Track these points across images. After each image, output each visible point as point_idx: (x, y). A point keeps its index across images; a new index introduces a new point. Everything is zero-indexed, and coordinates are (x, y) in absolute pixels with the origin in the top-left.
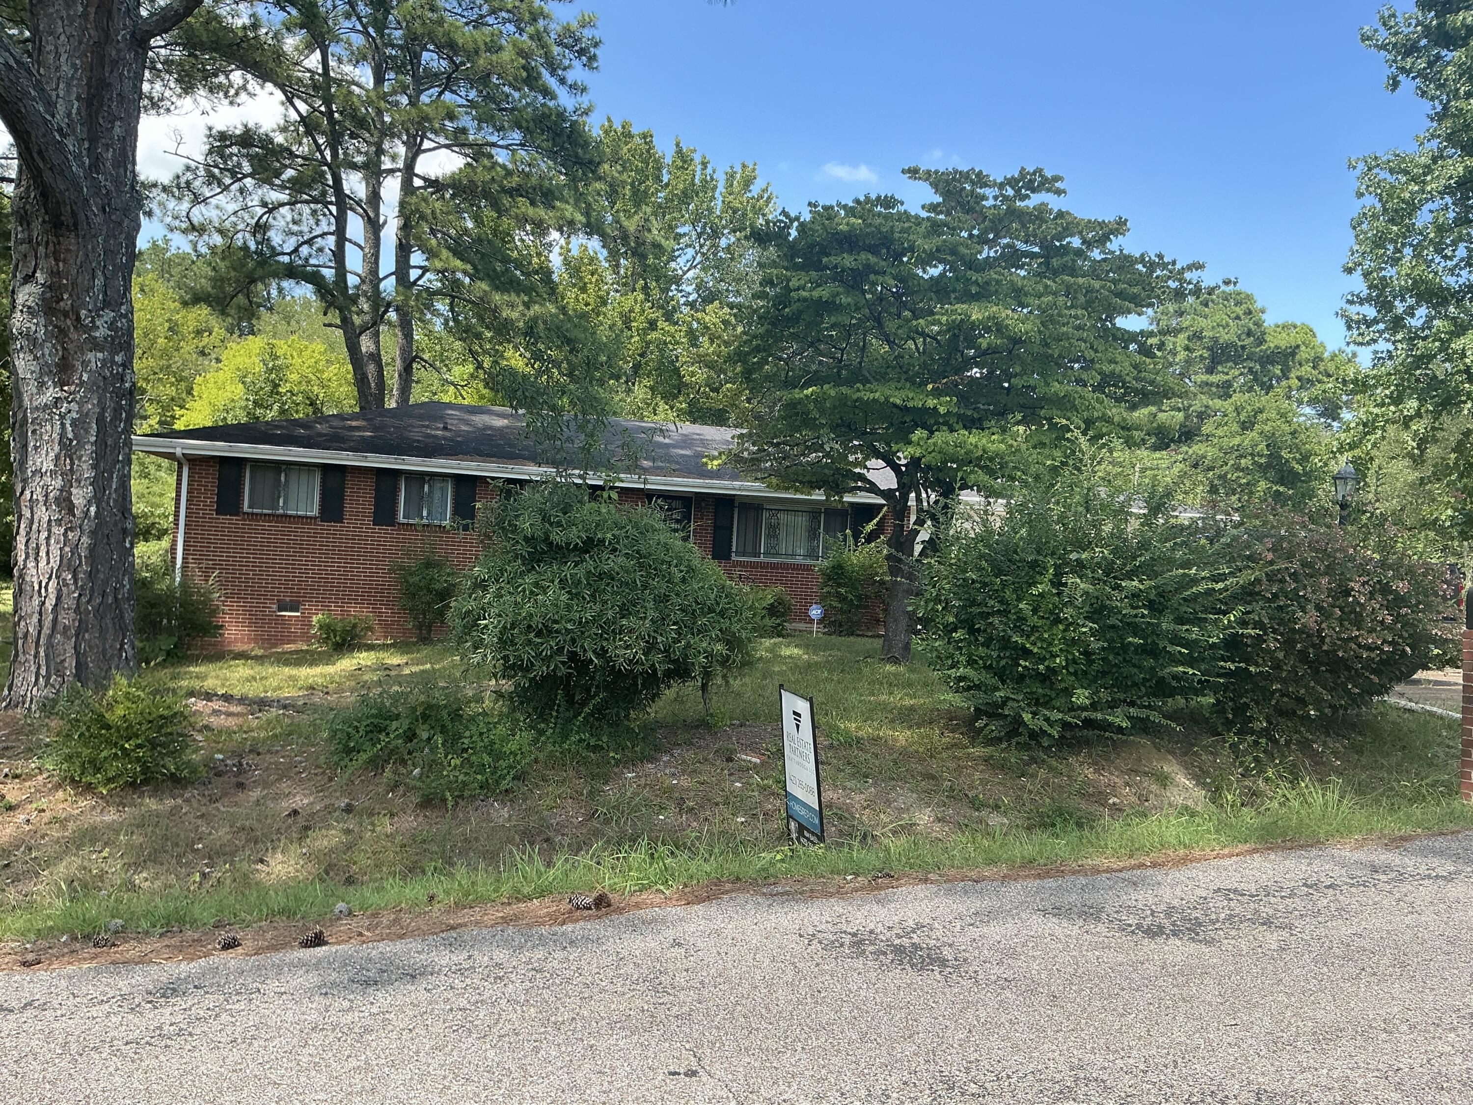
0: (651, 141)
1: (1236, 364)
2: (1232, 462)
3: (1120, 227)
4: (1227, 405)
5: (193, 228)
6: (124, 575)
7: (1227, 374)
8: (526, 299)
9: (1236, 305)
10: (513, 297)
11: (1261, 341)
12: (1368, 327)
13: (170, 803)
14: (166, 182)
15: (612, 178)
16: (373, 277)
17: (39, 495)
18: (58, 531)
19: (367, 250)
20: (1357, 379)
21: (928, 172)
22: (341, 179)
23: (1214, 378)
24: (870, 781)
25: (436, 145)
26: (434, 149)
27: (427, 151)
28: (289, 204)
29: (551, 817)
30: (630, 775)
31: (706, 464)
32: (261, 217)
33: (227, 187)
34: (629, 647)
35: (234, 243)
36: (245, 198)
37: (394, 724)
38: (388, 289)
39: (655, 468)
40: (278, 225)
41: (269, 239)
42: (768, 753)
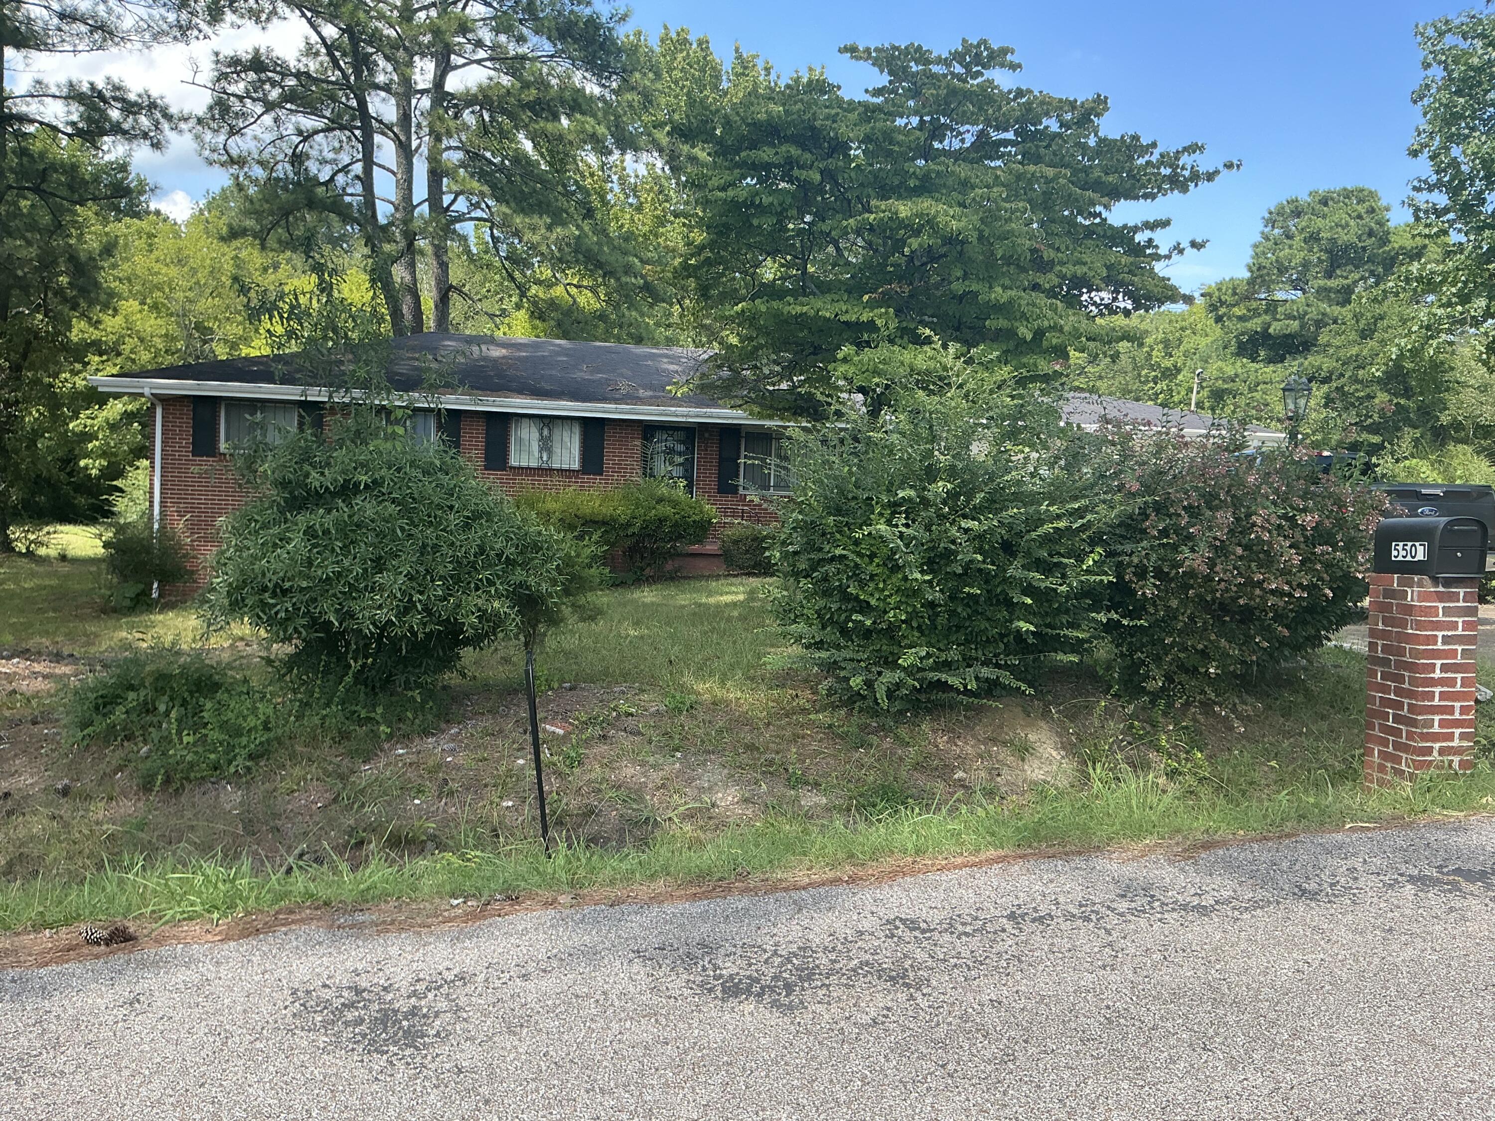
0: (708, 48)
1: (1357, 267)
2: (1350, 373)
3: (1100, 105)
4: (1345, 312)
5: (232, 161)
7: (1347, 278)
8: (549, 221)
9: (1358, 203)
10: (536, 219)
11: (1384, 241)
12: (1438, 217)
14: (200, 114)
15: (644, 88)
16: (406, 203)
19: (399, 176)
20: (1421, 277)
21: (868, 50)
22: (366, 102)
23: (1332, 283)
24: (679, 755)
25: (465, 61)
26: (464, 65)
27: (457, 67)
28: (322, 131)
29: (289, 802)
30: (401, 751)
31: (671, 391)
32: (297, 147)
33: (259, 117)
34: (380, 607)
35: (274, 175)
36: (278, 127)
37: (132, 695)
38: (421, 216)
39: (651, 397)
40: (314, 153)
41: (306, 170)
42: (576, 722)
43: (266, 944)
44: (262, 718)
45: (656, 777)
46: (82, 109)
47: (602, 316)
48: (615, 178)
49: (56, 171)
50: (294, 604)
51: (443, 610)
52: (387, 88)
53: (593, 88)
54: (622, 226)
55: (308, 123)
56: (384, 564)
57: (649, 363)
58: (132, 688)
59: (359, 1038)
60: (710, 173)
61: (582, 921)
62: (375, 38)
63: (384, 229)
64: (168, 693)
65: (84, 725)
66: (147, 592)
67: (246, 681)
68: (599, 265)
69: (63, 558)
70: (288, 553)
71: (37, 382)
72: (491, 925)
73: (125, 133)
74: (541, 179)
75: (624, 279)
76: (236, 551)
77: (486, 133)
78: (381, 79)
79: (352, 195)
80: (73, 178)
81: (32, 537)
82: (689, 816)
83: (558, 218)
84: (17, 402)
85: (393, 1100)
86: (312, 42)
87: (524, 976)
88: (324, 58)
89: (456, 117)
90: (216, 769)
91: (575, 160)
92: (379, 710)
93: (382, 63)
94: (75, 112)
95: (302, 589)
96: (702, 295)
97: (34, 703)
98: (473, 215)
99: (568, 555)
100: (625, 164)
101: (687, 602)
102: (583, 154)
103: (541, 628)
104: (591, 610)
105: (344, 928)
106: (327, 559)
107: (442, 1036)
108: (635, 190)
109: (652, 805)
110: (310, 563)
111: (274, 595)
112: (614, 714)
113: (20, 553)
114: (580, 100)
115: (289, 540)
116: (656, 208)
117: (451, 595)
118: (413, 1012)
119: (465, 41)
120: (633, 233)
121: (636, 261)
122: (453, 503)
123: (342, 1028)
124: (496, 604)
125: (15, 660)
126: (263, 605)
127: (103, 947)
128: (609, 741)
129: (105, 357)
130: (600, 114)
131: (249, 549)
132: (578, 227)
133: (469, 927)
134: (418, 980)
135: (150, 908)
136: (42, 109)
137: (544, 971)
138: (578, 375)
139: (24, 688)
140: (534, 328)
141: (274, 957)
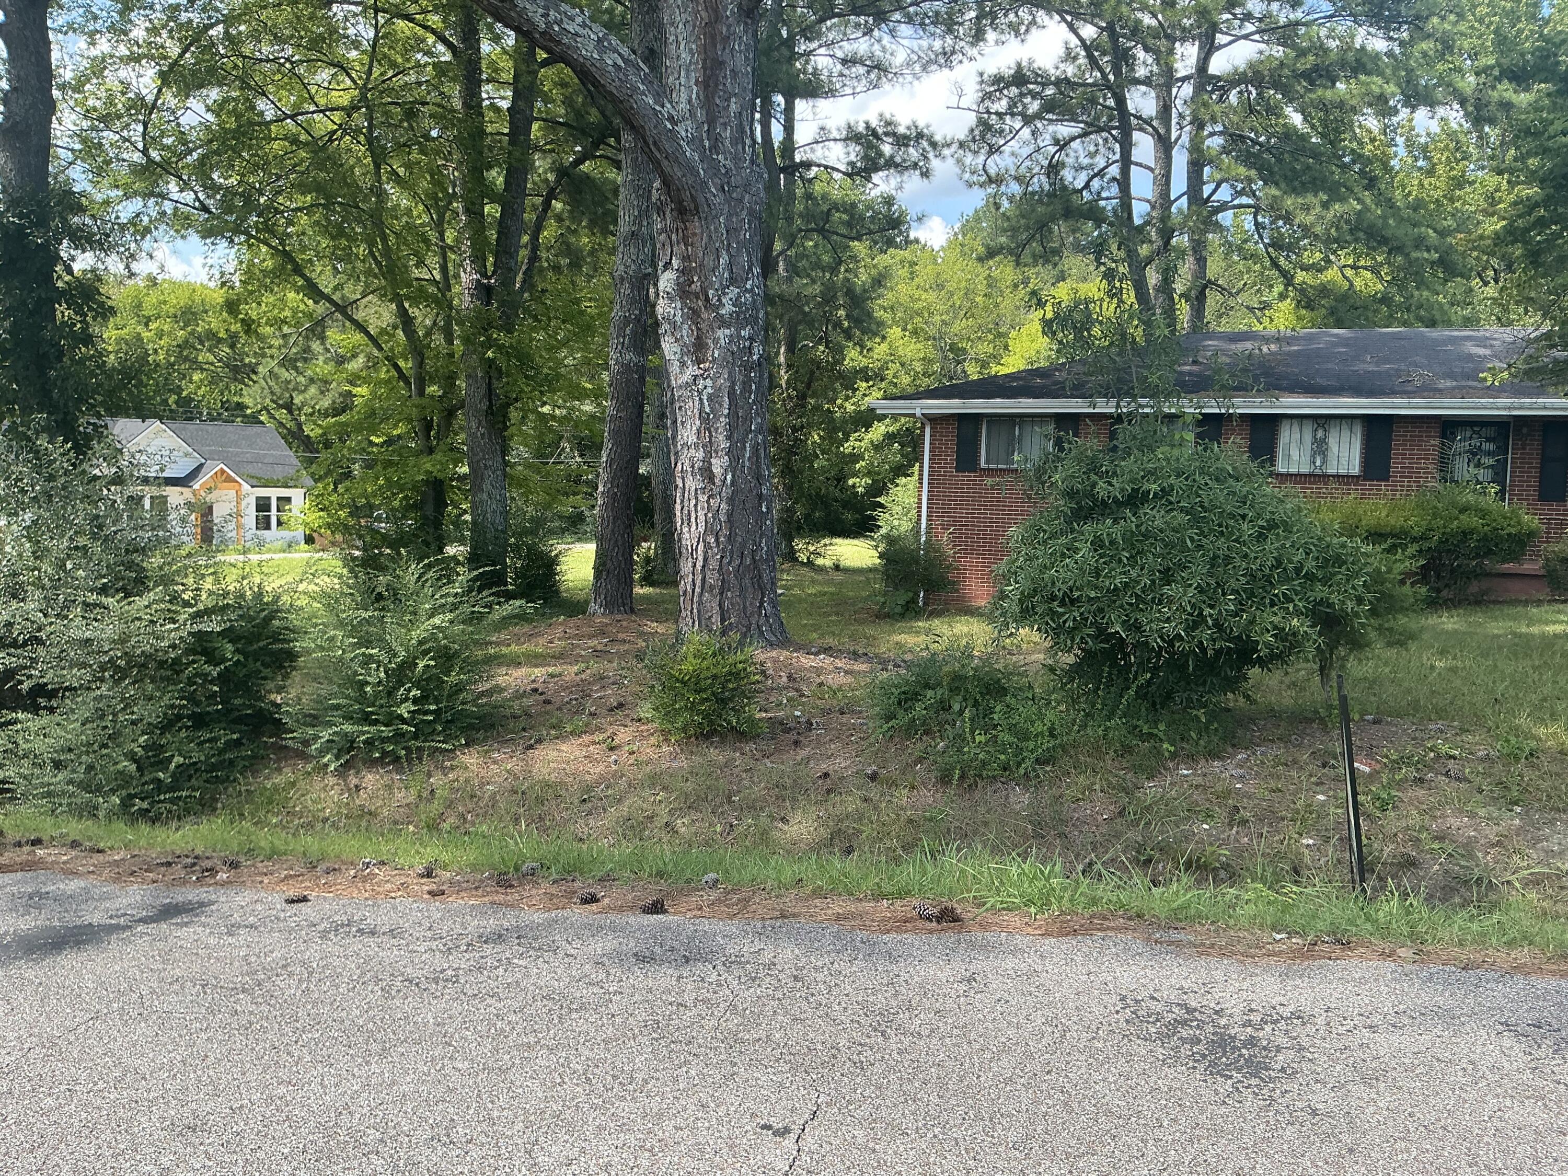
5: (990, 180)
6: (761, 538)
8: (1325, 198)
10: (1310, 198)
13: (729, 754)
14: (962, 137)
15: (1443, 33)
16: (1164, 200)
17: (687, 467)
18: (703, 498)
19: (1157, 172)
22: (1125, 99)
24: (1518, 809)
25: (1232, 38)
26: (1230, 43)
27: (1222, 47)
28: (1080, 136)
29: (1074, 810)
30: (1186, 772)
31: (1485, 379)
32: (1053, 157)
33: (1017, 132)
34: (1168, 620)
35: (1030, 189)
36: (1036, 140)
37: (930, 693)
38: (1180, 211)
39: (1454, 388)
40: (1070, 161)
41: (1061, 179)
42: (1385, 760)
43: (1083, 946)
44: (1049, 724)
45: (1491, 832)
46: (858, 148)
47: (1385, 300)
48: (1400, 140)
49: (838, 210)
50: (1081, 614)
51: (1236, 626)
52: (1147, 82)
53: (1379, 45)
54: (1410, 193)
55: (1065, 130)
56: (1173, 575)
57: (1449, 347)
58: (927, 686)
59: (1198, 1057)
60: (1551, 116)
61: (1430, 979)
62: (1136, 31)
63: (1140, 229)
64: (962, 693)
65: (890, 717)
66: (914, 600)
67: (1031, 687)
68: (1384, 241)
69: (837, 567)
70: (1076, 563)
71: (818, 408)
72: (1322, 967)
73: (897, 166)
74: (1315, 153)
75: (1415, 255)
76: (1026, 560)
77: (1251, 112)
78: (1141, 72)
79: (1107, 199)
80: (852, 216)
81: (811, 548)
82: (1535, 882)
83: (1336, 193)
84: (802, 427)
85: (1247, 1127)
86: (1072, 46)
87: (1371, 1027)
88: (1082, 61)
89: (1220, 100)
90: (1005, 769)
91: (1352, 126)
92: (1162, 727)
93: (1141, 54)
94: (854, 152)
95: (1090, 599)
96: (1531, 263)
97: (839, 694)
98: (1236, 202)
99: (1378, 571)
100: (1414, 123)
101: (1501, 632)
102: (1361, 118)
103: (1342, 650)
104: (1400, 634)
105: (1161, 943)
106: (1114, 569)
107: (1289, 1073)
108: (1425, 149)
109: (1486, 864)
110: (1097, 573)
111: (1062, 604)
112: (1432, 755)
113: (802, 563)
114: (1365, 59)
115: (1076, 550)
116: (1452, 169)
117: (1243, 611)
118: (1251, 1042)
119: (1230, 16)
120: (1423, 199)
121: (1430, 231)
122: (1246, 512)
123: (1179, 1043)
124: (1295, 622)
125: (822, 656)
126: (1053, 613)
127: (934, 924)
128: (1426, 785)
129: (871, 383)
130: (1388, 72)
131: (1037, 558)
132: (1358, 200)
133: (1297, 965)
134: (1251, 1010)
135: (973, 894)
136: (827, 153)
137: (1394, 1026)
138: (1360, 367)
139: (831, 681)
140: (1300, 318)
141: (1096, 960)
